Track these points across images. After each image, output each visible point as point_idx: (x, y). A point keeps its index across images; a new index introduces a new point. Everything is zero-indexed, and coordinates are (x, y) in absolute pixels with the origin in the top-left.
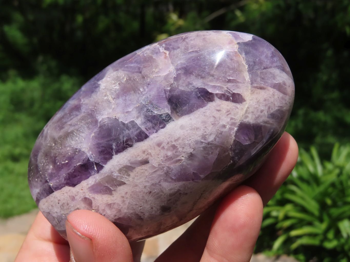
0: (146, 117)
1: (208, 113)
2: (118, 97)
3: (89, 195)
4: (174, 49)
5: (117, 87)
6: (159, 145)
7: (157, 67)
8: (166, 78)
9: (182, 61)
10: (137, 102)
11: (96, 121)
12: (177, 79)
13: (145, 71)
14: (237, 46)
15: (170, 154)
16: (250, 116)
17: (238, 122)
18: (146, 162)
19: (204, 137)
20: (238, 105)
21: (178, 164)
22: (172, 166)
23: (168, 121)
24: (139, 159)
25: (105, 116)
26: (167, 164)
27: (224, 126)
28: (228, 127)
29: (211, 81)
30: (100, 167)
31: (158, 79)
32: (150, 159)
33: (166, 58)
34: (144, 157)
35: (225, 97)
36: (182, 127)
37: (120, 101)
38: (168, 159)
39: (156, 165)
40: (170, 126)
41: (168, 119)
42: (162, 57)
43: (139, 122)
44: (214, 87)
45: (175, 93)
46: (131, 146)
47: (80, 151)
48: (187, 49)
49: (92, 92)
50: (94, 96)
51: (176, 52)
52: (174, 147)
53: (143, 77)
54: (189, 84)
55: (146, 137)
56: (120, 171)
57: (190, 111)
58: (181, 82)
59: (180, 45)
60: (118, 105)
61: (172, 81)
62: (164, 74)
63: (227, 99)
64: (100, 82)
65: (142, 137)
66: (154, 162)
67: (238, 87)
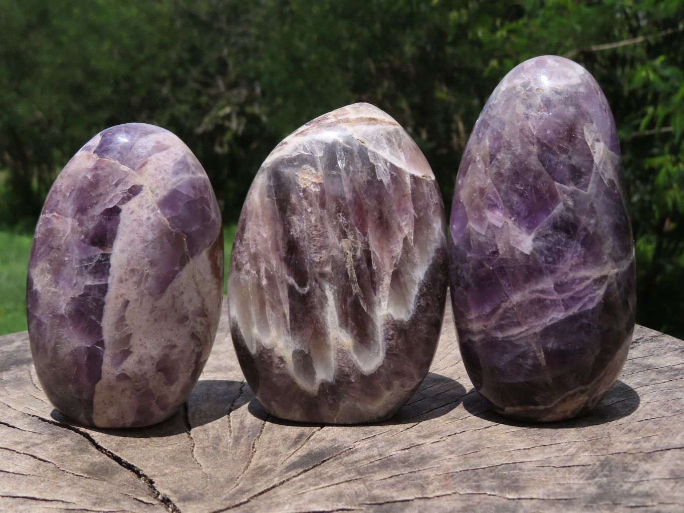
0: (90, 273)
1: (127, 223)
2: (56, 282)
3: (117, 372)
4: (56, 206)
5: (49, 276)
6: (121, 281)
7: (59, 231)
8: (73, 231)
9: (71, 208)
10: (73, 270)
11: (62, 316)
12: (81, 224)
13: (55, 244)
14: (95, 156)
15: (135, 279)
16: (158, 191)
17: (155, 205)
18: (127, 303)
19: (144, 241)
20: (142, 194)
21: (149, 279)
22: (147, 285)
23: (108, 259)
24: (119, 306)
25: (63, 306)
26: (142, 287)
27: (149, 218)
28: (151, 215)
29: (104, 200)
30: (101, 343)
31: (69, 238)
32: (127, 297)
33: (57, 218)
34: (121, 300)
35: (126, 199)
36: (123, 251)
37: (62, 283)
38: (138, 283)
39: (136, 297)
40: (114, 261)
41: (107, 257)
42: (55, 221)
43: (89, 282)
44: (111, 200)
45: (91, 234)
46: (104, 304)
47: (76, 350)
48: (64, 196)
49: (37, 300)
50: (40, 301)
51: (59, 206)
52: (133, 271)
53: (58, 249)
54: (93, 217)
55: (106, 286)
56: (117, 329)
57: (114, 235)
58: (86, 223)
59: (58, 199)
60: (63, 288)
61: (80, 229)
62: (69, 230)
63: (129, 198)
64: (34, 288)
65: (104, 289)
66: (132, 295)
67: (127, 183)
